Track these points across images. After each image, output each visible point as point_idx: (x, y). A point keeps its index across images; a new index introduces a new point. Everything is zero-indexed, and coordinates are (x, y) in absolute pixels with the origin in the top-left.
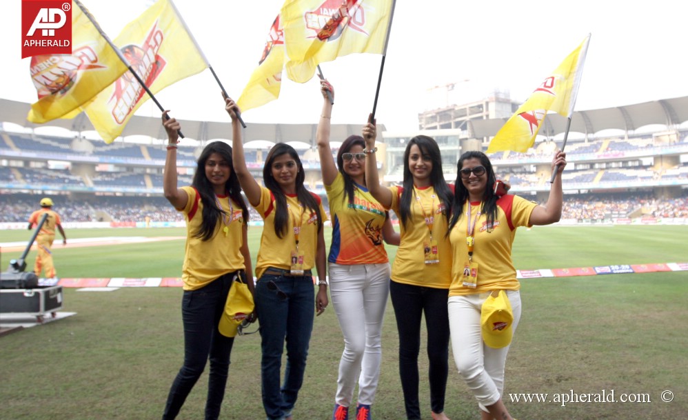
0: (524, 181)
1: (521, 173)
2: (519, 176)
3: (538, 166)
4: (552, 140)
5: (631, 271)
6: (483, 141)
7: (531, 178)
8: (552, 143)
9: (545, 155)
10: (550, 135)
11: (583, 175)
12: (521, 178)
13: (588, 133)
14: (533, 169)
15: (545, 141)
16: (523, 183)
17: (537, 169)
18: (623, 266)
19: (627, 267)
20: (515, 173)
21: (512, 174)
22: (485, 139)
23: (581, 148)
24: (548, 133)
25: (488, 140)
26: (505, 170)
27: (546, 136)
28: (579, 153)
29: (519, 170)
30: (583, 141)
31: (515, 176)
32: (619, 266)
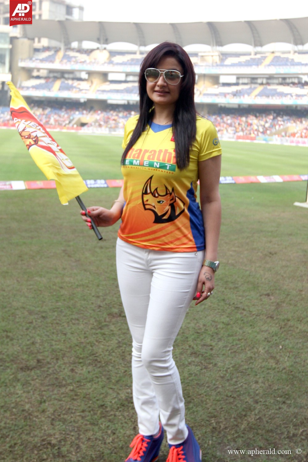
0: (75, 87)
1: (73, 79)
2: (70, 82)
3: (90, 73)
4: (105, 49)
5: (105, 186)
6: (34, 42)
7: (83, 85)
8: (105, 51)
9: (98, 63)
10: (104, 43)
11: (133, 86)
12: (72, 84)
13: (141, 45)
14: (84, 75)
15: (98, 49)
16: (74, 90)
17: (89, 76)
18: (99, 181)
19: (103, 181)
20: (67, 79)
21: (63, 80)
22: (36, 40)
23: (132, 60)
24: (102, 41)
25: (39, 41)
26: (56, 75)
27: (100, 43)
28: (131, 64)
29: (71, 76)
30: (135, 53)
31: (66, 82)
32: (95, 180)
